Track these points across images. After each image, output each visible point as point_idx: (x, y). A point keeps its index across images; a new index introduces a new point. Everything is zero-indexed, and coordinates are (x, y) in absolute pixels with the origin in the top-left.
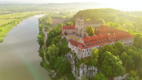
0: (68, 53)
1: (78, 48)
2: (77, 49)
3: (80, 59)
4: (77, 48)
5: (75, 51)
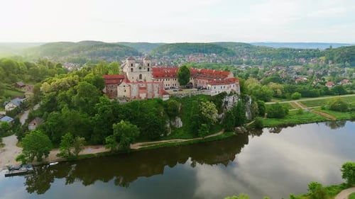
4: (234, 84)
5: (234, 89)
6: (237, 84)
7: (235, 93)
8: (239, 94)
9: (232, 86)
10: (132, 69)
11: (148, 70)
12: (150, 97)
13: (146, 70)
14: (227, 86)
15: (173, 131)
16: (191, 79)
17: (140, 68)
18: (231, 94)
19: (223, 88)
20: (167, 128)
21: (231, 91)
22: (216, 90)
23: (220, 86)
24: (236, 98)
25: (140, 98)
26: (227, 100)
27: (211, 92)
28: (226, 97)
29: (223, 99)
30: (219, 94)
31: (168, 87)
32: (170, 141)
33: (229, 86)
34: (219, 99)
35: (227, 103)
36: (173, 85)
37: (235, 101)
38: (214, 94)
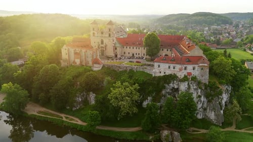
0: (167, 85)
1: (201, 65)
2: (196, 68)
3: (208, 84)
4: (196, 66)
5: (193, 74)
6: (201, 66)
7: (194, 79)
8: (203, 81)
9: (190, 67)
10: (94, 33)
11: (110, 36)
12: (84, 63)
13: (107, 35)
14: (178, 67)
15: (83, 107)
16: (168, 50)
17: (102, 33)
18: (185, 79)
19: (172, 68)
20: (75, 101)
21: (186, 74)
22: (160, 69)
23: (167, 65)
24: (193, 86)
25: (76, 63)
26: (176, 87)
27: (154, 70)
28: (175, 82)
29: (168, 84)
30: (164, 76)
31: (137, 56)
32: (67, 118)
33: (184, 67)
34: (161, 83)
35: (177, 90)
36: (144, 55)
37: (192, 91)
38: (158, 75)
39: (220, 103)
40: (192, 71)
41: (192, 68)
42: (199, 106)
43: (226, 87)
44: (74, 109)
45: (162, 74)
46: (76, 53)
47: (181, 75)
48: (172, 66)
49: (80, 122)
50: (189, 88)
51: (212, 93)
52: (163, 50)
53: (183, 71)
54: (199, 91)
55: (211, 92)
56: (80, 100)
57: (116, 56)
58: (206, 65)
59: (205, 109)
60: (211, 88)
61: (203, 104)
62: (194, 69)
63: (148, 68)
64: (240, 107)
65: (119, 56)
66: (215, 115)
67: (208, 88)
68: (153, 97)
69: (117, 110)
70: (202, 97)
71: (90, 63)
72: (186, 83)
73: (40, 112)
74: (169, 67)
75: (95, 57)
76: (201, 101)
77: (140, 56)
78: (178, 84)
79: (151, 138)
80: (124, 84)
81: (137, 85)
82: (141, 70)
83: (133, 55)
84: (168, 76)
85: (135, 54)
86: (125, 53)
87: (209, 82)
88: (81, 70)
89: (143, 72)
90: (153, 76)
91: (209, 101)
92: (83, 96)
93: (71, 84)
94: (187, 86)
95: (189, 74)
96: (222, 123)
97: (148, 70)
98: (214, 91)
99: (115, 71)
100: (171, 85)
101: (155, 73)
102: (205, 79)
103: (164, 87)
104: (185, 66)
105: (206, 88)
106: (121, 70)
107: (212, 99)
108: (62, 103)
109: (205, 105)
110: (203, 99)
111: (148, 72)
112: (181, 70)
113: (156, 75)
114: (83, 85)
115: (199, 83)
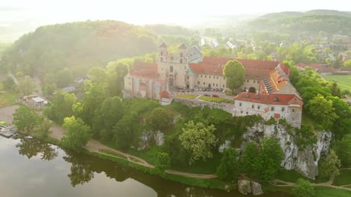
0: (249, 128)
1: (291, 105)
2: (286, 109)
3: (300, 128)
4: (286, 107)
5: (281, 115)
6: (292, 107)
7: (283, 122)
8: (295, 126)
9: (278, 108)
10: (162, 58)
11: (181, 62)
12: (150, 96)
13: (179, 61)
14: (263, 106)
15: (149, 147)
16: (254, 82)
17: (172, 58)
18: (272, 122)
19: (256, 108)
20: (141, 140)
21: (273, 116)
22: (242, 108)
23: (250, 104)
24: (281, 131)
25: (141, 95)
26: (260, 130)
27: (234, 109)
28: (259, 124)
29: (251, 126)
30: (246, 116)
31: (215, 87)
32: (132, 159)
33: (270, 108)
34: (242, 125)
35: (262, 134)
36: (224, 86)
37: (279, 136)
38: (239, 115)
39: (313, 153)
40: (280, 113)
41: (281, 109)
42: (288, 154)
43: (325, 133)
44: (139, 149)
45: (244, 114)
46: (141, 84)
47: (267, 116)
48: (256, 105)
49: (146, 164)
50: (276, 132)
51: (305, 140)
52: (248, 81)
53: (270, 112)
54: (289, 136)
55: (303, 138)
56: (146, 139)
57: (188, 86)
58: (298, 106)
59: (295, 159)
60: (304, 134)
61: (293, 152)
62: (283, 110)
63: (228, 105)
64: (339, 158)
65: (191, 87)
66: (308, 166)
67: (300, 134)
68: (232, 141)
69: (189, 153)
70: (292, 144)
71: (158, 97)
72: (273, 126)
73: (102, 150)
74: (253, 107)
75: (163, 90)
76: (290, 149)
77: (219, 87)
78: (263, 128)
79: (227, 187)
80: (198, 124)
81: (212, 125)
82: (219, 108)
83: (210, 86)
84: (251, 116)
85: (212, 85)
86: (199, 83)
87: (302, 126)
88: (147, 104)
89: (221, 111)
90: (233, 115)
91: (300, 150)
92: (149, 134)
93: (137, 120)
94: (273, 130)
95: (277, 116)
96: (316, 177)
97: (227, 108)
98: (307, 138)
99: (187, 107)
100: (254, 127)
101: (236, 112)
102: (297, 122)
103: (246, 130)
104: (272, 106)
105: (297, 134)
106: (194, 106)
107: (305, 147)
108: (127, 141)
109: (296, 154)
110: (292, 146)
111: (228, 111)
112: (266, 110)
113: (237, 115)
114: (150, 123)
115: (288, 127)
